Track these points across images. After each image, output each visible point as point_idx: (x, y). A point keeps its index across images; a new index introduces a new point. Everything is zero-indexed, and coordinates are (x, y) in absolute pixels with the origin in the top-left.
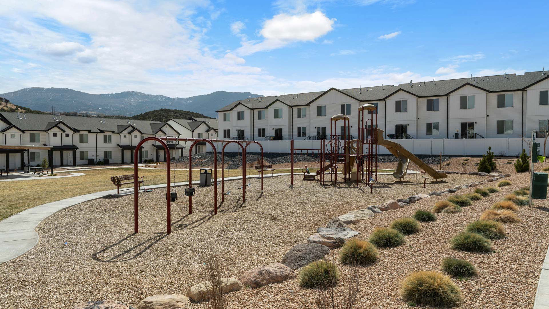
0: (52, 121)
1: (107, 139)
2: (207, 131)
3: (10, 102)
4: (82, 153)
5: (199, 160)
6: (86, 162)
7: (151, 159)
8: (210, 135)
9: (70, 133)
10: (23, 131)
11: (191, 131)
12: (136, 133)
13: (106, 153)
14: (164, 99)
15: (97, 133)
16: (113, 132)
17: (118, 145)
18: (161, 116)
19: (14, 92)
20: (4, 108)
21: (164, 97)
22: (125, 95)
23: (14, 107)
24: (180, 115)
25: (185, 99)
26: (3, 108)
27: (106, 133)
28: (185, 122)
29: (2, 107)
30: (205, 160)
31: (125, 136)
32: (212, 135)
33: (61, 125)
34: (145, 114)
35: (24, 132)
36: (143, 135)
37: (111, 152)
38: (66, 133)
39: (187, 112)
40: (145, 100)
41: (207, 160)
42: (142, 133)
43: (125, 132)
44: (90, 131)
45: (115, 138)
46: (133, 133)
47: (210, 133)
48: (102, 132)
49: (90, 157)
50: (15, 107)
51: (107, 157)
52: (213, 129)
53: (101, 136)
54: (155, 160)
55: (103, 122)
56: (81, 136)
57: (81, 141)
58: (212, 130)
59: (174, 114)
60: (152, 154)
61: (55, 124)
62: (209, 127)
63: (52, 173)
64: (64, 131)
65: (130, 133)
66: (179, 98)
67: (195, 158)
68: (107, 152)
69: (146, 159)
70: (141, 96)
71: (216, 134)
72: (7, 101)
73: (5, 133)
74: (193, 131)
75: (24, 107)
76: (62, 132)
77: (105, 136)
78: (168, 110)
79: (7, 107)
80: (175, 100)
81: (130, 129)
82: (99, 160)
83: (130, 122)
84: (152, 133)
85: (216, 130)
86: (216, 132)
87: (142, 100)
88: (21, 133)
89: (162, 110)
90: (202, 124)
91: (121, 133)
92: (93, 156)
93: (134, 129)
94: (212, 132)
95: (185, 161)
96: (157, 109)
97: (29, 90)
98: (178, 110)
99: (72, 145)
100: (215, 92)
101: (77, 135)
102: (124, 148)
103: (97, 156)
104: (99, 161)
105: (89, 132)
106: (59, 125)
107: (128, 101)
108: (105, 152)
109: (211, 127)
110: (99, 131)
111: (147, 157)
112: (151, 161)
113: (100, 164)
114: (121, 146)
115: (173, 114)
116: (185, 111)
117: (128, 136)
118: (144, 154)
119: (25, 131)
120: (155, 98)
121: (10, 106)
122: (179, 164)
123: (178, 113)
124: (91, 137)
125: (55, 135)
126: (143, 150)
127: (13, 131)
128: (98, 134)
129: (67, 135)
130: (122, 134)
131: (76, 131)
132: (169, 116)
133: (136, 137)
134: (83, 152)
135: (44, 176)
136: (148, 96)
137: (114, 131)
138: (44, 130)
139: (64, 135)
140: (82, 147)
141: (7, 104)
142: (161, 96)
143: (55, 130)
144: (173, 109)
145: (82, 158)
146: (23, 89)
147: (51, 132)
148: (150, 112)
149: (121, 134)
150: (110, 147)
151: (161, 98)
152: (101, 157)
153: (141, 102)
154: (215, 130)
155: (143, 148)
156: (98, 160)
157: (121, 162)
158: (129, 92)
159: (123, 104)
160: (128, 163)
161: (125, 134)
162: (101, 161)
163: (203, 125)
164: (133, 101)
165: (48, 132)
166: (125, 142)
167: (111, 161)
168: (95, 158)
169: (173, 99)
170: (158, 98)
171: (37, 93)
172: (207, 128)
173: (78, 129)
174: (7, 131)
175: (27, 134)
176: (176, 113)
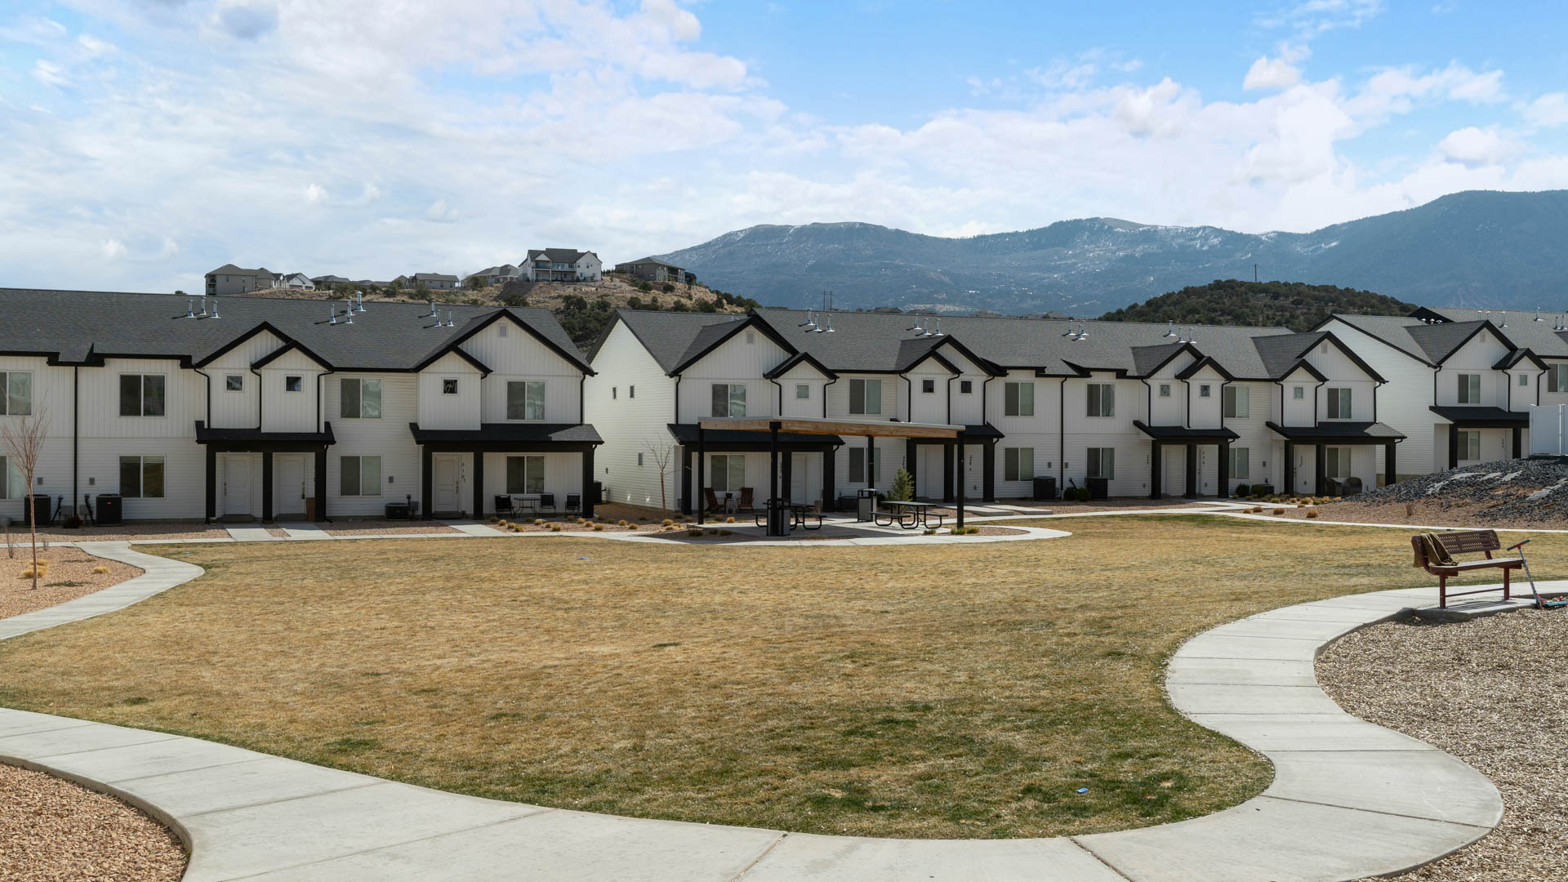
0: (911, 336)
1: (1098, 404)
2: (1503, 365)
3: (697, 281)
4: (1011, 454)
5: (1512, 491)
6: (1027, 488)
7: (1262, 482)
8: (1515, 380)
9: (976, 375)
10: (832, 374)
11: (1429, 365)
12: (1206, 375)
13: (1093, 454)
14: (1215, 241)
15: (1066, 376)
16: (1121, 374)
17: (1137, 424)
18: (1215, 310)
19: (700, 247)
20: (684, 301)
21: (1219, 232)
22: (1064, 233)
23: (711, 298)
24: (1296, 303)
25: (1305, 236)
26: (679, 301)
27: (1098, 379)
28: (1396, 326)
29: (676, 299)
30: (1545, 492)
31: (1165, 390)
32: (1524, 381)
33: (947, 351)
34: (1149, 303)
35: (836, 378)
36: (1233, 384)
37: (1112, 450)
38: (963, 378)
39: (1325, 288)
40: (1139, 251)
41: (1557, 492)
42: (1229, 377)
43: (1167, 374)
44: (1040, 372)
45: (1127, 399)
46: (1194, 376)
47: (1515, 372)
48: (1083, 372)
49: (1040, 470)
50: (715, 297)
51: (1096, 472)
52: (1528, 353)
53: (1077, 390)
54: (1279, 486)
55: (1078, 336)
56: (1012, 390)
57: (1011, 409)
58: (1526, 361)
59: (1267, 300)
60: (1264, 464)
61: (927, 348)
62: (1512, 348)
63: (960, 523)
64: (956, 371)
65: (1184, 376)
66: (1281, 235)
67: (1490, 481)
68: (1097, 450)
69: (1244, 482)
70: (1125, 235)
71: (1545, 378)
72: (690, 279)
73: (779, 380)
74: (1438, 366)
75: (739, 298)
76: (948, 374)
77: (1092, 390)
78: (1242, 284)
79: (690, 298)
80: (1262, 242)
81: (1185, 359)
82: (1071, 481)
83: (1177, 333)
84: (1268, 377)
85: (1543, 360)
86: (1544, 367)
87: (1129, 252)
88: (825, 379)
89: (1218, 285)
90: (1478, 336)
91: (1149, 376)
92: (1050, 465)
93: (1200, 361)
94: (1525, 366)
95: (1441, 493)
96: (1197, 285)
97: (743, 238)
98: (1286, 284)
99: (980, 423)
100: (1444, 197)
101: (998, 386)
102: (1161, 436)
103: (1063, 465)
104: (1070, 485)
105: (1037, 376)
106: (941, 351)
107: (1073, 256)
108: (1089, 450)
109: (1521, 345)
110: (1071, 372)
111: (1245, 471)
112: (1263, 492)
113: (1074, 496)
114: (1148, 430)
115: (1263, 300)
116: (1314, 288)
117: (1177, 388)
118: (1235, 461)
119: (838, 375)
120: (1180, 241)
121: (698, 293)
122: (1419, 506)
123: (1287, 296)
124: (1045, 393)
125: (928, 387)
126: (1234, 445)
127: (804, 373)
128: (1069, 383)
129: (966, 387)
130: (1155, 382)
131: (994, 370)
132: (1247, 310)
133: (1205, 390)
134: (1017, 449)
135: (940, 534)
136: (1150, 235)
137: (1125, 371)
138: (892, 367)
139: (956, 385)
140: (1015, 431)
141: (690, 288)
142: (1204, 228)
143: (930, 369)
144: (1264, 279)
145: (1011, 475)
146: (725, 236)
147: (917, 376)
148: (1169, 295)
149: (1149, 381)
150: (1110, 431)
151: (1206, 238)
152: (1077, 471)
153: (1126, 258)
154: (1537, 360)
155: (1236, 437)
156: (1067, 485)
157: (1148, 492)
158: (1081, 220)
159: (1056, 269)
160: (1174, 497)
161: (1165, 382)
162: (1078, 486)
163: (1483, 340)
164: (1095, 256)
165: (908, 375)
166: (1166, 412)
167: (1113, 489)
168: (1054, 473)
169: (1256, 239)
170: (1193, 240)
171: (767, 245)
172: (1501, 351)
173: (1001, 362)
174: (786, 375)
175: (844, 383)
176: (1276, 296)
